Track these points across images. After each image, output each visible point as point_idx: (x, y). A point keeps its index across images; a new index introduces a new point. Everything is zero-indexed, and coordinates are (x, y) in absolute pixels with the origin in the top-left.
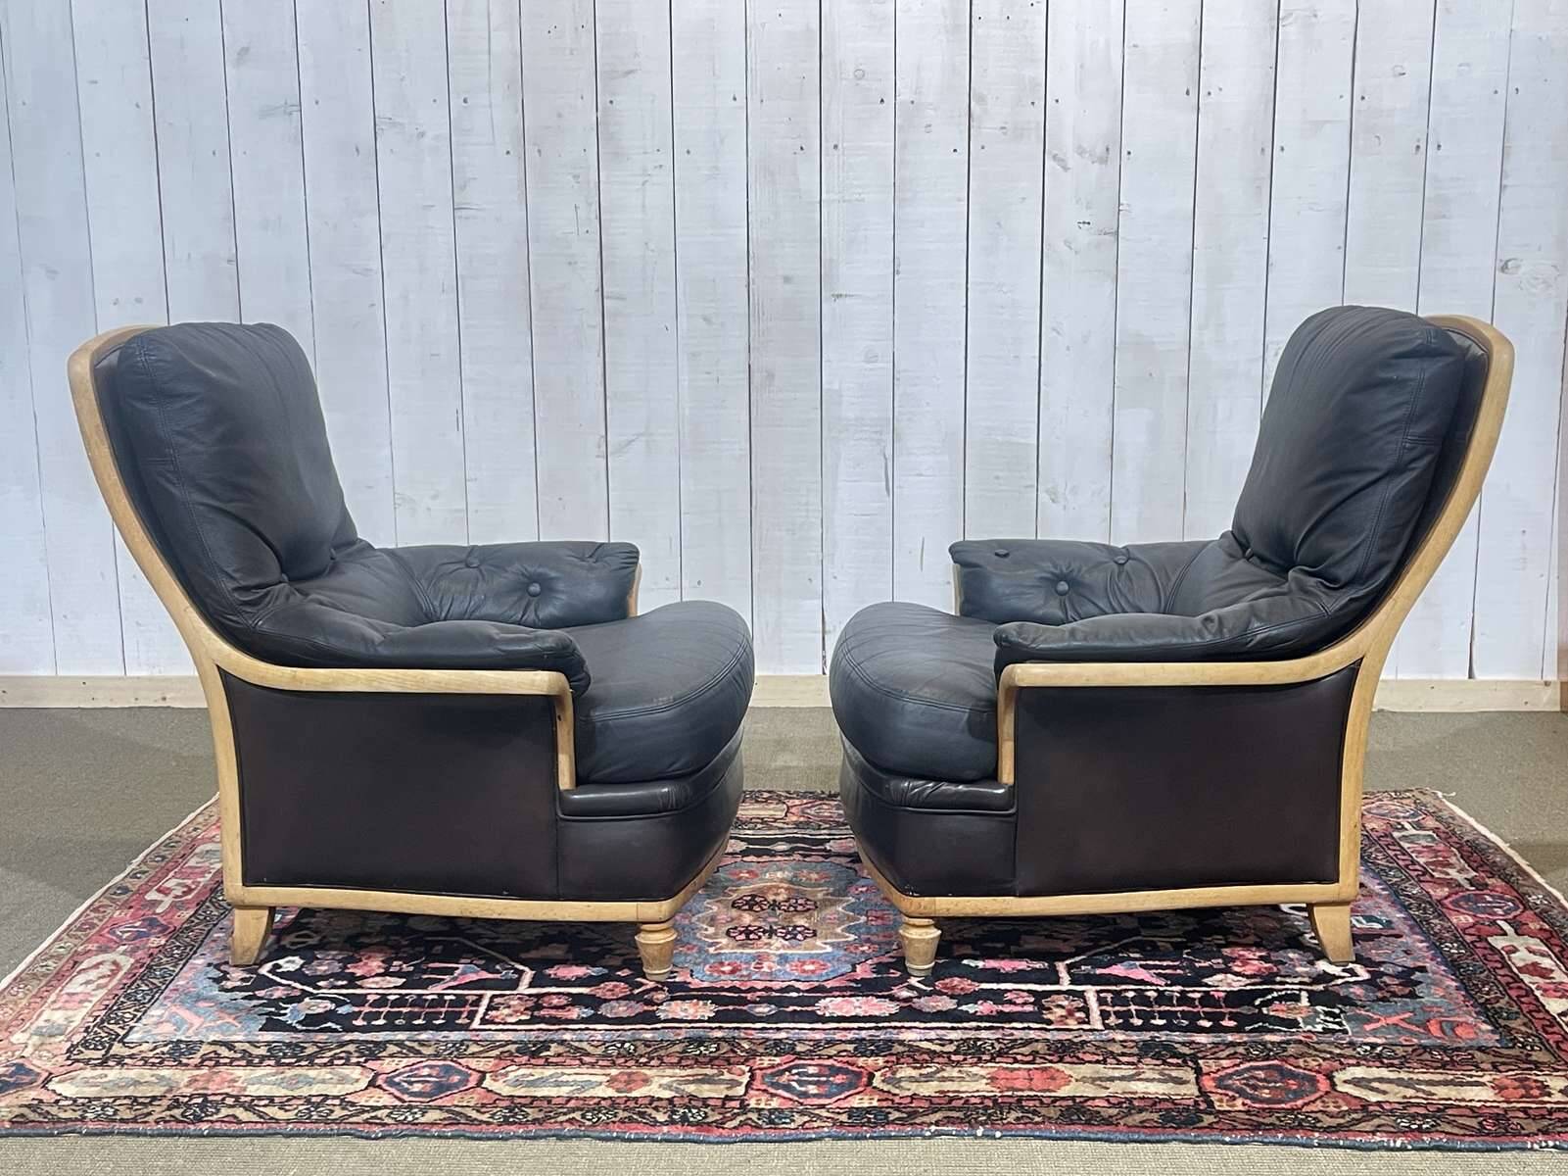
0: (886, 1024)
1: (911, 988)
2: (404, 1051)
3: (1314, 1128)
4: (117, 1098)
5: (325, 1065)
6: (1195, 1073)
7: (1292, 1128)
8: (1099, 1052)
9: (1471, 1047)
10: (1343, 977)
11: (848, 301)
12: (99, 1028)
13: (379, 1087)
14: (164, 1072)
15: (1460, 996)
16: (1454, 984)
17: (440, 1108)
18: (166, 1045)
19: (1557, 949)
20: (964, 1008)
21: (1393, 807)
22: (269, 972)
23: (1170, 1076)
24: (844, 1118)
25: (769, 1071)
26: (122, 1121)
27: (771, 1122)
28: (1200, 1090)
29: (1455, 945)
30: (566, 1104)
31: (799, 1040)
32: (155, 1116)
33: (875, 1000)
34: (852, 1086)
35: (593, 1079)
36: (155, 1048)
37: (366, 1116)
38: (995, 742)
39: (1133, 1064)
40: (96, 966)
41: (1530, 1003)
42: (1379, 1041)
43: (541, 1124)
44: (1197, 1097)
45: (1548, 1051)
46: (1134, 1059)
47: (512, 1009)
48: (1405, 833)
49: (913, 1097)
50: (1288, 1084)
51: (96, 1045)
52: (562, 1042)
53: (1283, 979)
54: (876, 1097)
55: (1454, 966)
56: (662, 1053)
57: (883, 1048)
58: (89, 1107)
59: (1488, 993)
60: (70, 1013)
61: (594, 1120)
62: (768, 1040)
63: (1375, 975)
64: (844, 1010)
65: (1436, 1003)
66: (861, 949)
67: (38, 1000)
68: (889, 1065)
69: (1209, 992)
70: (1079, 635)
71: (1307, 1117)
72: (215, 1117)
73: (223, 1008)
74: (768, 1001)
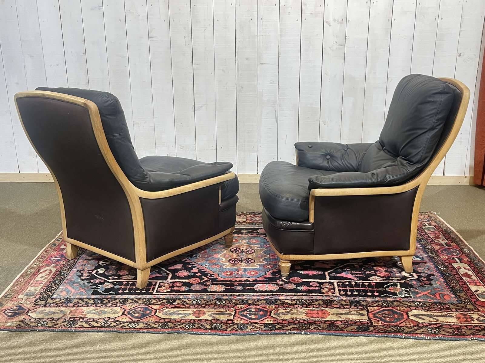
0: (275, 294)
1: (282, 281)
2: (133, 302)
3: (403, 332)
4: (48, 318)
5: (110, 307)
6: (367, 312)
7: (396, 332)
8: (338, 304)
9: (449, 303)
10: (410, 278)
11: (265, 65)
12: (44, 293)
13: (125, 315)
14: (63, 309)
15: (444, 284)
16: (443, 280)
17: (143, 322)
18: (63, 299)
19: (473, 268)
20: (298, 288)
21: (422, 218)
22: (95, 273)
23: (359, 313)
24: (262, 327)
25: (240, 310)
26: (49, 327)
27: (241, 329)
28: (368, 317)
29: (443, 266)
30: (180, 321)
31: (249, 299)
32: (59, 325)
33: (272, 285)
34: (265, 316)
35: (189, 312)
36: (60, 301)
37: (121, 325)
38: (308, 210)
39: (348, 308)
40: (45, 271)
41: (466, 287)
42: (422, 301)
43: (172, 329)
44: (368, 320)
45: (472, 304)
46: (349, 307)
47: (165, 287)
48: (426, 227)
49: (283, 320)
50: (395, 316)
51: (43, 299)
52: (180, 299)
53: (392, 278)
54: (272, 320)
55: (442, 273)
56: (209, 303)
57: (274, 302)
58: (39, 321)
59: (453, 284)
60: (36, 288)
61: (189, 328)
62: (240, 299)
63: (420, 277)
64: (263, 288)
65: (437, 287)
66: (268, 267)
67: (27, 283)
68: (276, 308)
69: (370, 283)
70: (335, 180)
71: (401, 328)
72: (76, 326)
73: (81, 286)
74: (240, 285)
